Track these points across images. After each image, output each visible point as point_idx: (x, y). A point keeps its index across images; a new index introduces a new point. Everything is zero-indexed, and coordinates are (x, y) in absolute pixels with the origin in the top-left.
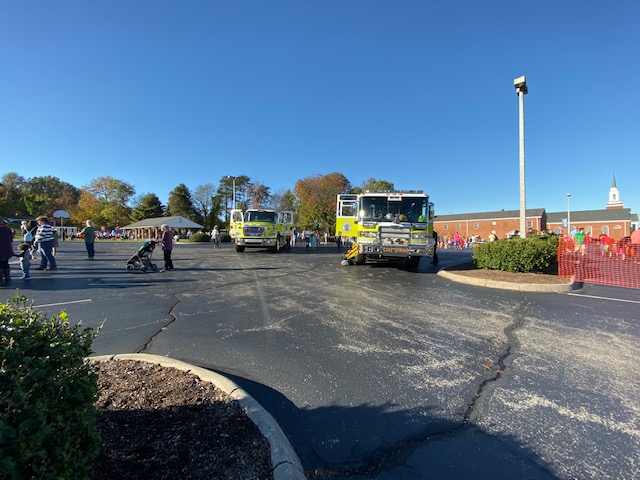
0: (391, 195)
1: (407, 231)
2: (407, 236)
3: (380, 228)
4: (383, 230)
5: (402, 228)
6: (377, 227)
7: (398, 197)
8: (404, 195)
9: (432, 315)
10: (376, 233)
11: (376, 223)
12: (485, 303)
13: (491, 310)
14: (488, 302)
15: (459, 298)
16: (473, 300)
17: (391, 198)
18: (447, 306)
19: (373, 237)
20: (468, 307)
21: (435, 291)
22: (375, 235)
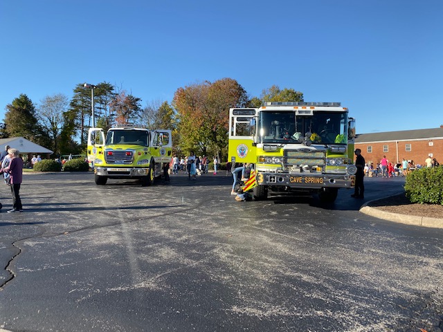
0: (300, 108)
1: (322, 155)
2: (321, 162)
3: (286, 151)
4: (289, 154)
5: (314, 152)
6: (282, 150)
7: (309, 110)
8: (317, 109)
9: (353, 264)
10: (280, 158)
11: (280, 145)
12: (421, 248)
13: (429, 257)
14: (425, 246)
15: (388, 242)
16: (406, 244)
17: (300, 112)
18: (373, 253)
19: (276, 163)
20: (399, 253)
21: (356, 232)
22: (279, 161)
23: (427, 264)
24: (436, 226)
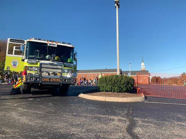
0: (50, 43)
1: (60, 67)
2: (60, 71)
3: (41, 64)
4: (43, 66)
5: (56, 65)
6: (39, 63)
7: (55, 45)
8: (59, 44)
10: (37, 67)
11: (38, 60)
12: (108, 111)
13: (113, 116)
14: (110, 110)
15: (92, 110)
16: (101, 110)
17: (50, 44)
18: (85, 116)
19: (35, 71)
20: (98, 115)
21: (76, 106)
22: (36, 69)
23: (113, 120)
24: (111, 101)
